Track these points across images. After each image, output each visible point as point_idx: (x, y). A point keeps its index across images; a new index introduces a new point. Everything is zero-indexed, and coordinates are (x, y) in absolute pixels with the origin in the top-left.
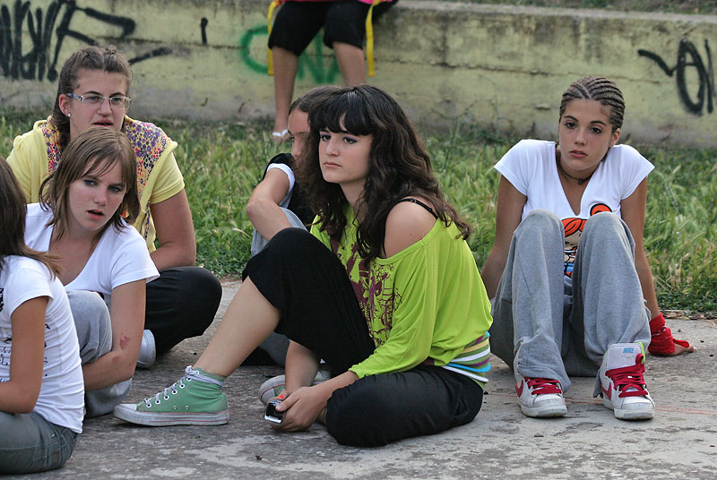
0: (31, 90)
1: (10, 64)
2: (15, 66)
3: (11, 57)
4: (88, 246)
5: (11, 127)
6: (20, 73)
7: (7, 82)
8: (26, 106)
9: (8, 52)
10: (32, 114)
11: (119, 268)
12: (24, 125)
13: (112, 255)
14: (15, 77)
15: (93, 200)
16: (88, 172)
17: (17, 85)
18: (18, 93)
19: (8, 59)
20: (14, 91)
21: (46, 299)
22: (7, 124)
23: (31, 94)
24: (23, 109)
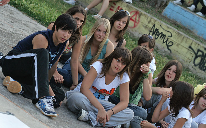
0: (203, 73)
1: (201, 66)
2: (202, 67)
3: (202, 65)
4: (199, 112)
5: (195, 79)
6: (202, 69)
7: (199, 69)
8: (200, 76)
9: (202, 63)
10: (201, 78)
11: (203, 120)
12: (198, 80)
13: (203, 116)
14: (201, 69)
15: (204, 102)
16: (205, 96)
17: (201, 71)
18: (200, 73)
19: (201, 65)
20: (199, 72)
21: (187, 120)
22: (195, 78)
23: (203, 74)
24: (199, 77)
